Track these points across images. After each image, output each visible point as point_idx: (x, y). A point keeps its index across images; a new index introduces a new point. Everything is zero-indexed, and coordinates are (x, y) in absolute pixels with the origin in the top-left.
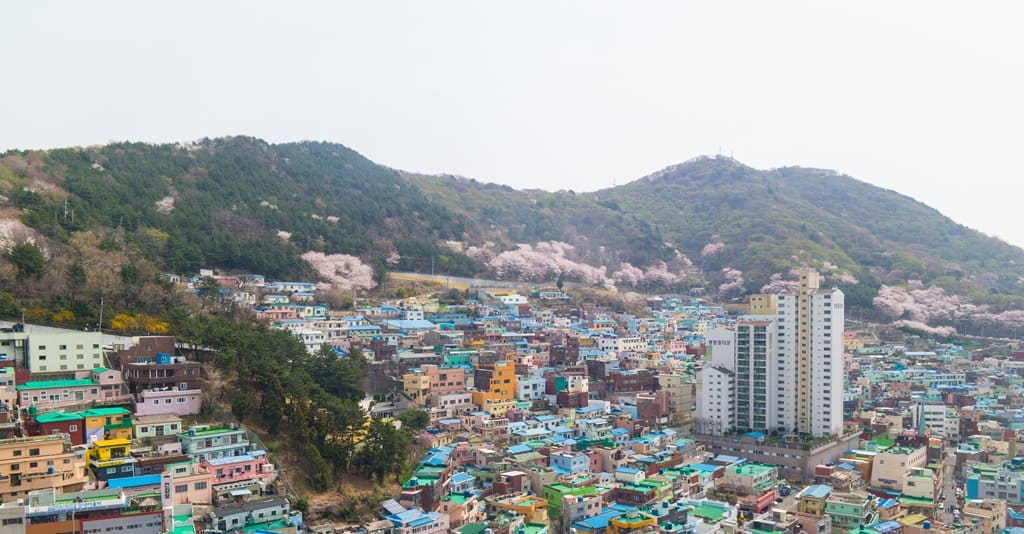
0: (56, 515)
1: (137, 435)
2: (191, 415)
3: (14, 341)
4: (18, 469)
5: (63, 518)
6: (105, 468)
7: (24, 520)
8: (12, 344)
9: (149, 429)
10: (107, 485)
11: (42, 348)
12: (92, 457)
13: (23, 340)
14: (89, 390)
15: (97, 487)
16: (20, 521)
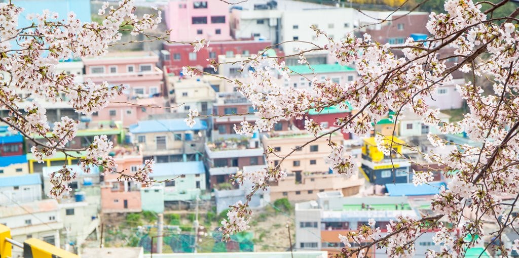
0: (348, 223)
1: (402, 133)
2: (452, 110)
3: (268, 20)
4: (299, 165)
5: (354, 227)
6: (380, 171)
7: (319, 225)
8: (266, 23)
9: (414, 126)
10: (385, 191)
11: (296, 27)
12: (364, 157)
13: (278, 19)
14: (346, 76)
15: (374, 191)
16: (316, 225)
